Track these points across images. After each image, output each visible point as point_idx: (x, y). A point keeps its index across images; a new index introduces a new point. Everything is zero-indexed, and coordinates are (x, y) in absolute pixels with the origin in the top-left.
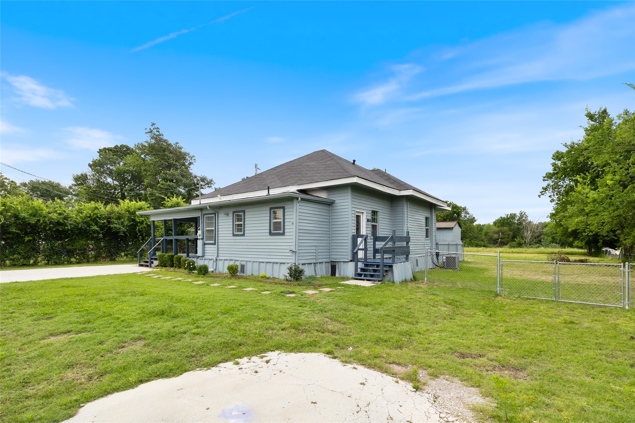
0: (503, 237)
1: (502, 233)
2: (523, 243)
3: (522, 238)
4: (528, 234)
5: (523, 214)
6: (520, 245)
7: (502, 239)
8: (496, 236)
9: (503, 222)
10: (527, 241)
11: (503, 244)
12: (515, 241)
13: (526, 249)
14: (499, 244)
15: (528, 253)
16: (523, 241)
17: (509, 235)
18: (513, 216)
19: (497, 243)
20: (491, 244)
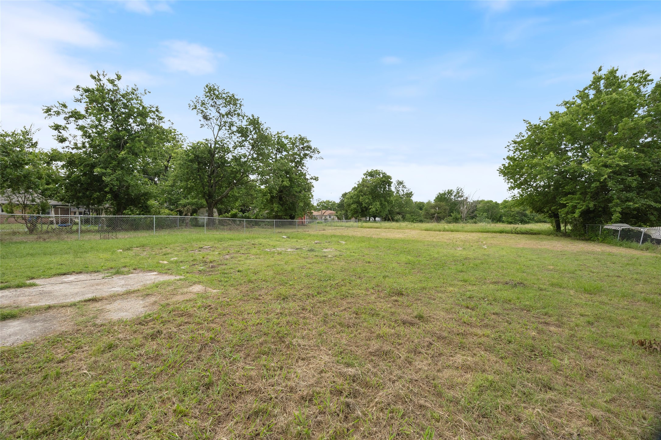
0: (439, 212)
1: (438, 208)
2: (459, 218)
3: (459, 213)
4: (464, 209)
5: (460, 190)
6: (456, 220)
7: (438, 213)
8: (433, 211)
9: (442, 198)
10: (464, 215)
11: (439, 219)
12: (451, 216)
13: (464, 225)
14: (436, 219)
15: (466, 232)
16: (459, 216)
17: (445, 210)
18: (450, 192)
19: (433, 217)
20: (428, 219)
